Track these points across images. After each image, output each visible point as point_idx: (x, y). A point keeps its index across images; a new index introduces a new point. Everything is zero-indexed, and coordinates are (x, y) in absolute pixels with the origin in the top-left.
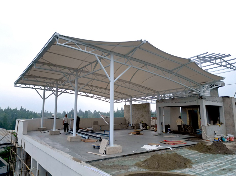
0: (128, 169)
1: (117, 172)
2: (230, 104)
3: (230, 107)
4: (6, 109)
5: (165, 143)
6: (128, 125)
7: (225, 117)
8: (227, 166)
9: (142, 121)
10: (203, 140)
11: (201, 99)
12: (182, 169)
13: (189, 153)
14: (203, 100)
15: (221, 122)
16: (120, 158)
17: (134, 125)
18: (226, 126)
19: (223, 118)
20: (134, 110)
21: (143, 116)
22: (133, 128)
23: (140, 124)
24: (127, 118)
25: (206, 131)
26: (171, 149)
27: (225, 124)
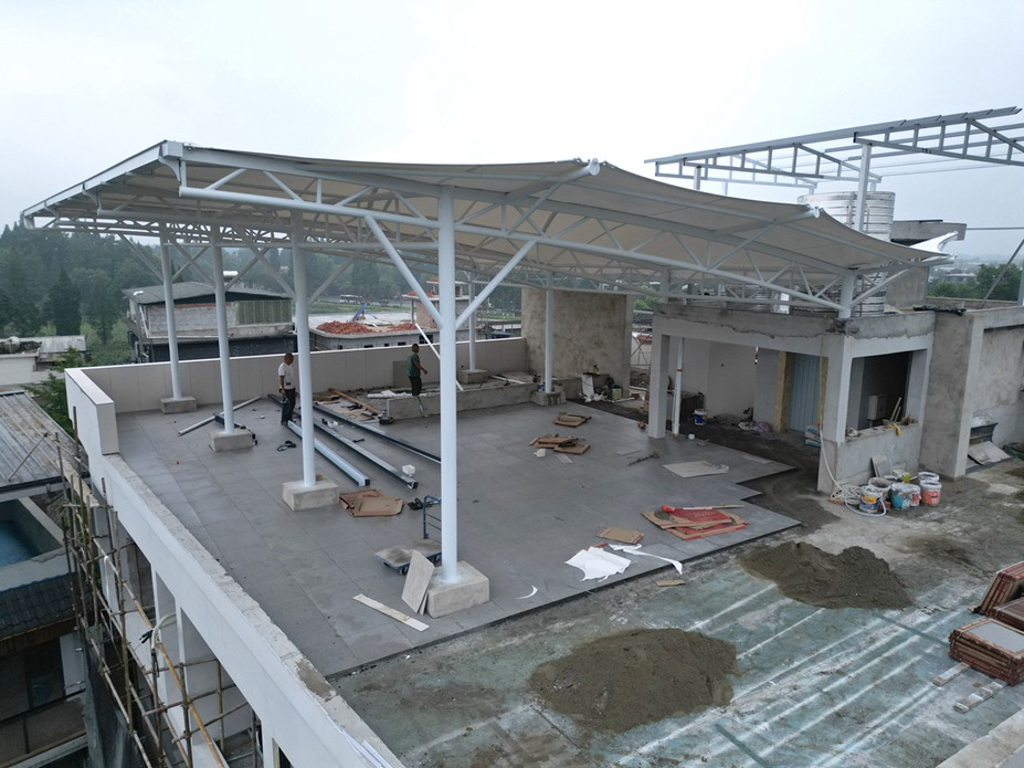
0: (500, 712)
1: (458, 739)
2: (961, 342)
3: (958, 356)
4: (11, 228)
5: (665, 524)
6: (535, 387)
7: (930, 393)
8: (857, 691)
9: (595, 366)
10: (819, 494)
11: (841, 332)
12: (692, 714)
13: (743, 596)
14: (848, 340)
15: (907, 416)
16: (479, 637)
17: (558, 389)
18: (925, 430)
19: (920, 398)
20: (563, 315)
21: (599, 344)
22: (553, 400)
23: (584, 377)
24: (532, 343)
25: (836, 462)
26: (679, 566)
27: (921, 422)
